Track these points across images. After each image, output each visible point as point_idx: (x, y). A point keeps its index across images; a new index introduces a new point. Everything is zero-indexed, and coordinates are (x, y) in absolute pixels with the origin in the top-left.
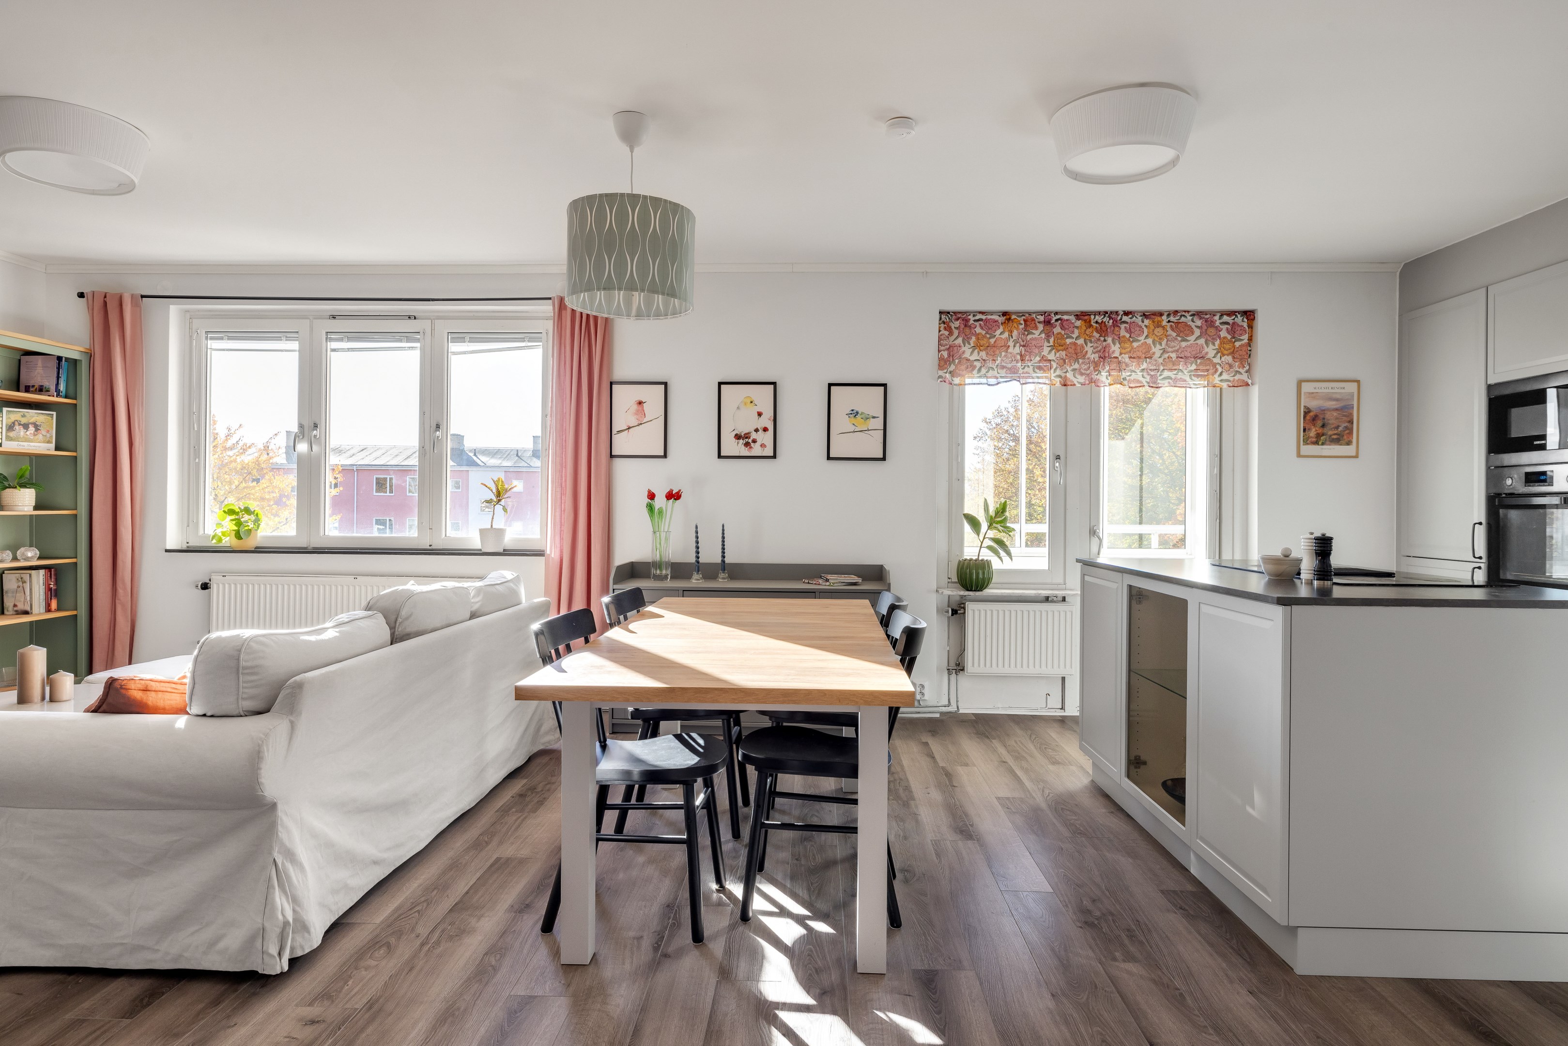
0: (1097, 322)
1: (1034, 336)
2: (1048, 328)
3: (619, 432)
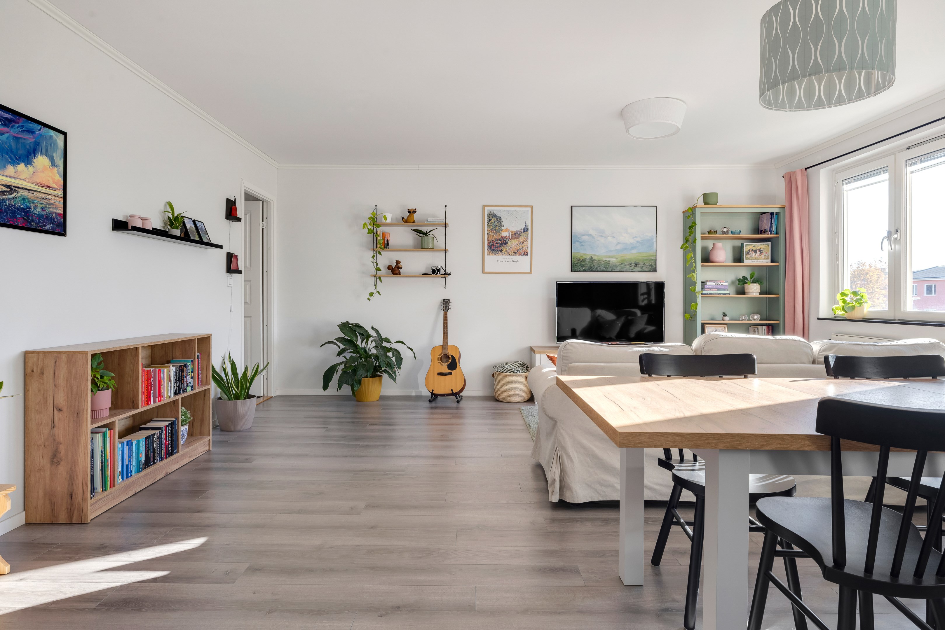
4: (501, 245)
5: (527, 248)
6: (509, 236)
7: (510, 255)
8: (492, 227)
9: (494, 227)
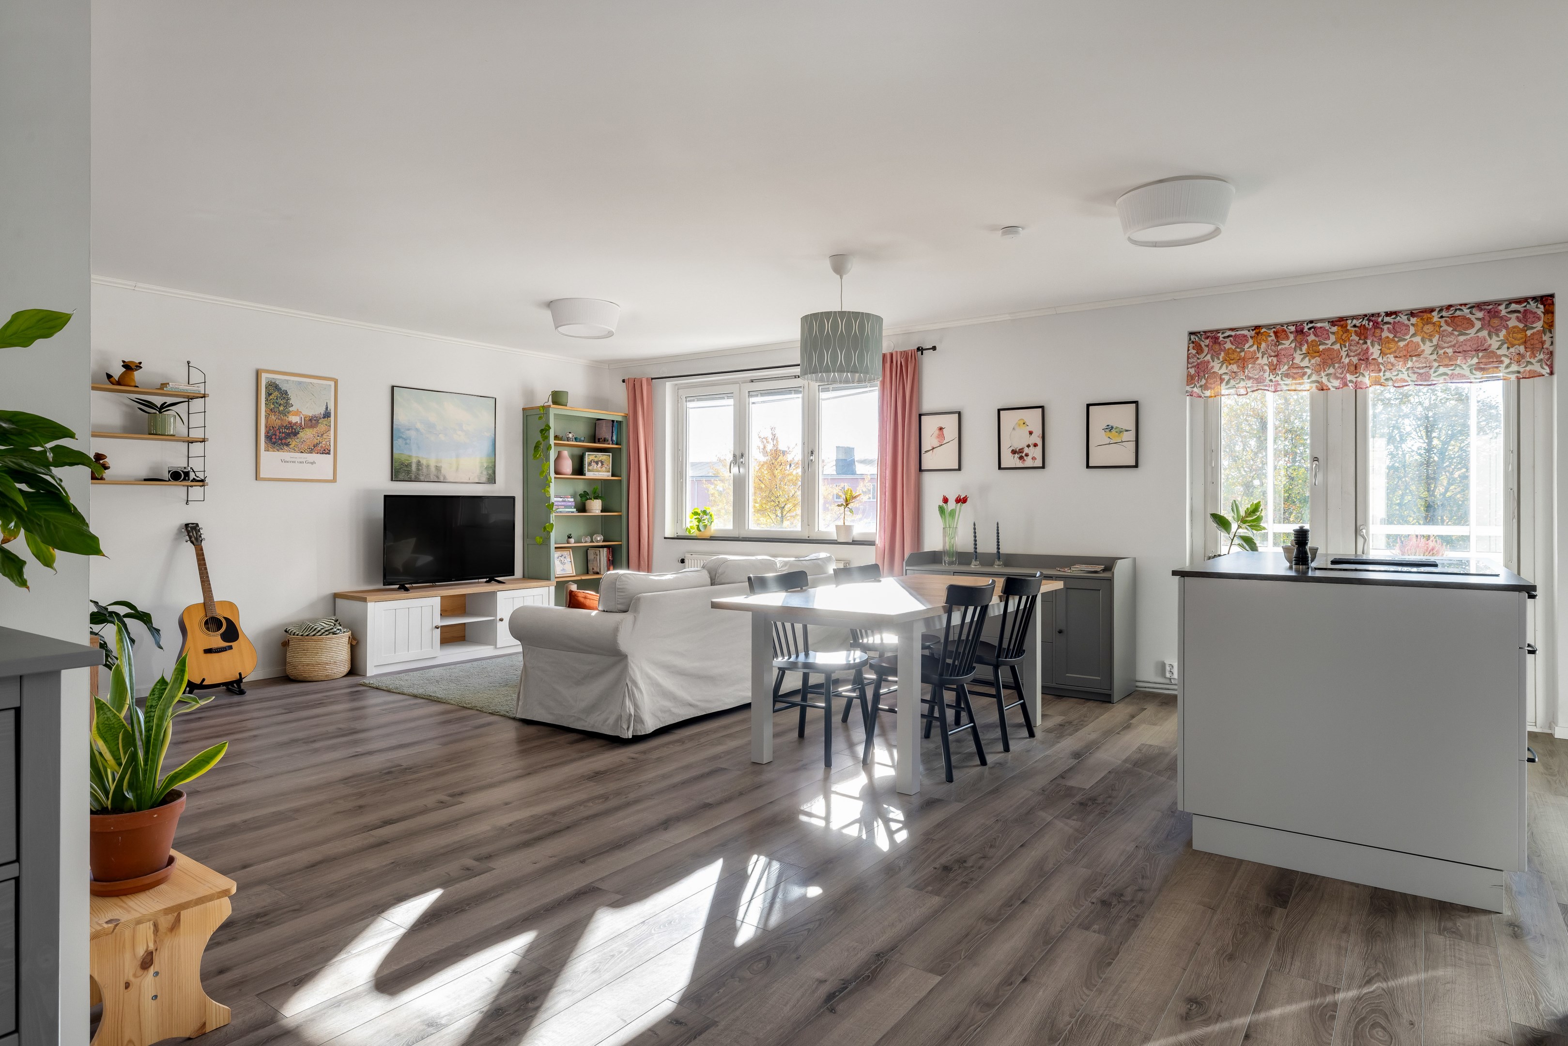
0: (1355, 326)
1: (1283, 346)
2: (1299, 337)
3: (926, 452)
4: (288, 435)
5: (328, 443)
6: (301, 423)
7: (302, 452)
8: (272, 406)
9: (276, 405)
